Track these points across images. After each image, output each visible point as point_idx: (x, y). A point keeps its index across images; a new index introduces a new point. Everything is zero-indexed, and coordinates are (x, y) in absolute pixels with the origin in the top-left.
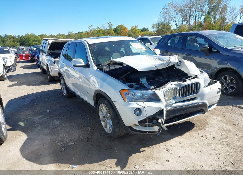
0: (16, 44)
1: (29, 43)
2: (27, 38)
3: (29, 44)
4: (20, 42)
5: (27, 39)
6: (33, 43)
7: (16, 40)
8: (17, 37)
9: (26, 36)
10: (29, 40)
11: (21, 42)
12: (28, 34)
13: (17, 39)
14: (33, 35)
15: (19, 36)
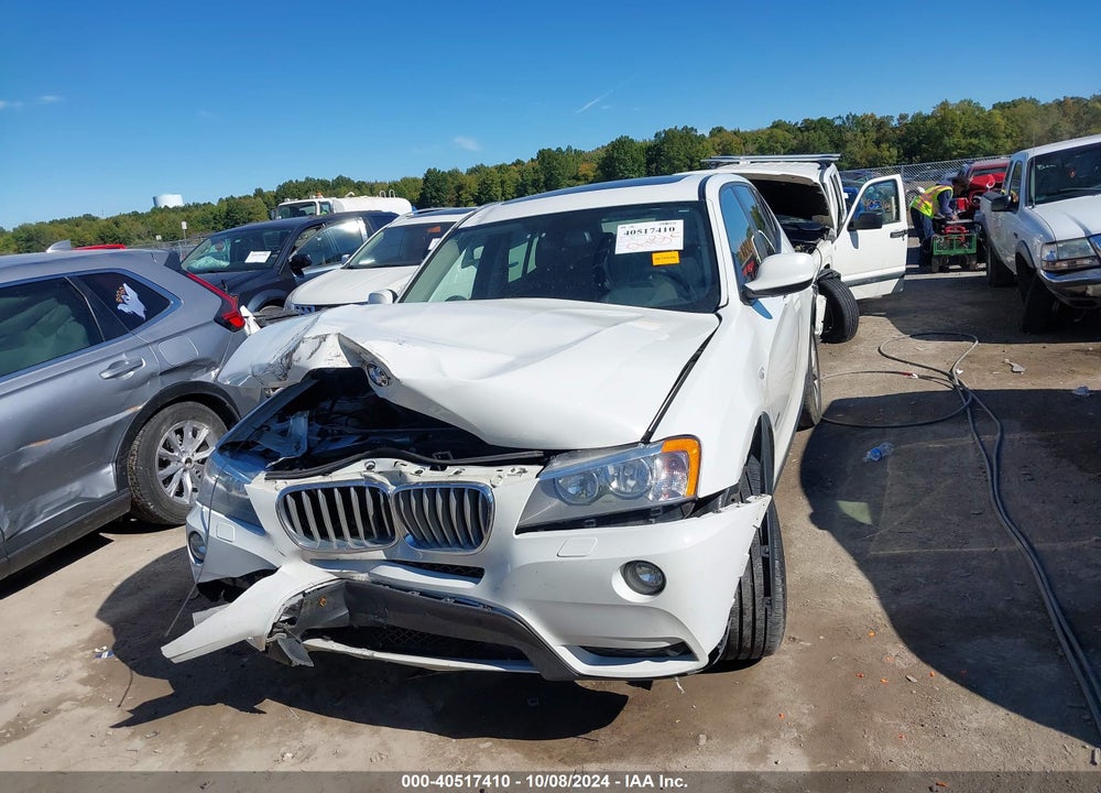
0: (886, 153)
1: (941, 144)
2: (938, 123)
3: (940, 151)
4: (905, 144)
5: (938, 128)
6: (963, 142)
7: (890, 135)
8: (895, 123)
9: (933, 116)
10: (943, 130)
11: (910, 142)
12: (944, 105)
13: (894, 129)
14: (968, 107)
15: (903, 117)
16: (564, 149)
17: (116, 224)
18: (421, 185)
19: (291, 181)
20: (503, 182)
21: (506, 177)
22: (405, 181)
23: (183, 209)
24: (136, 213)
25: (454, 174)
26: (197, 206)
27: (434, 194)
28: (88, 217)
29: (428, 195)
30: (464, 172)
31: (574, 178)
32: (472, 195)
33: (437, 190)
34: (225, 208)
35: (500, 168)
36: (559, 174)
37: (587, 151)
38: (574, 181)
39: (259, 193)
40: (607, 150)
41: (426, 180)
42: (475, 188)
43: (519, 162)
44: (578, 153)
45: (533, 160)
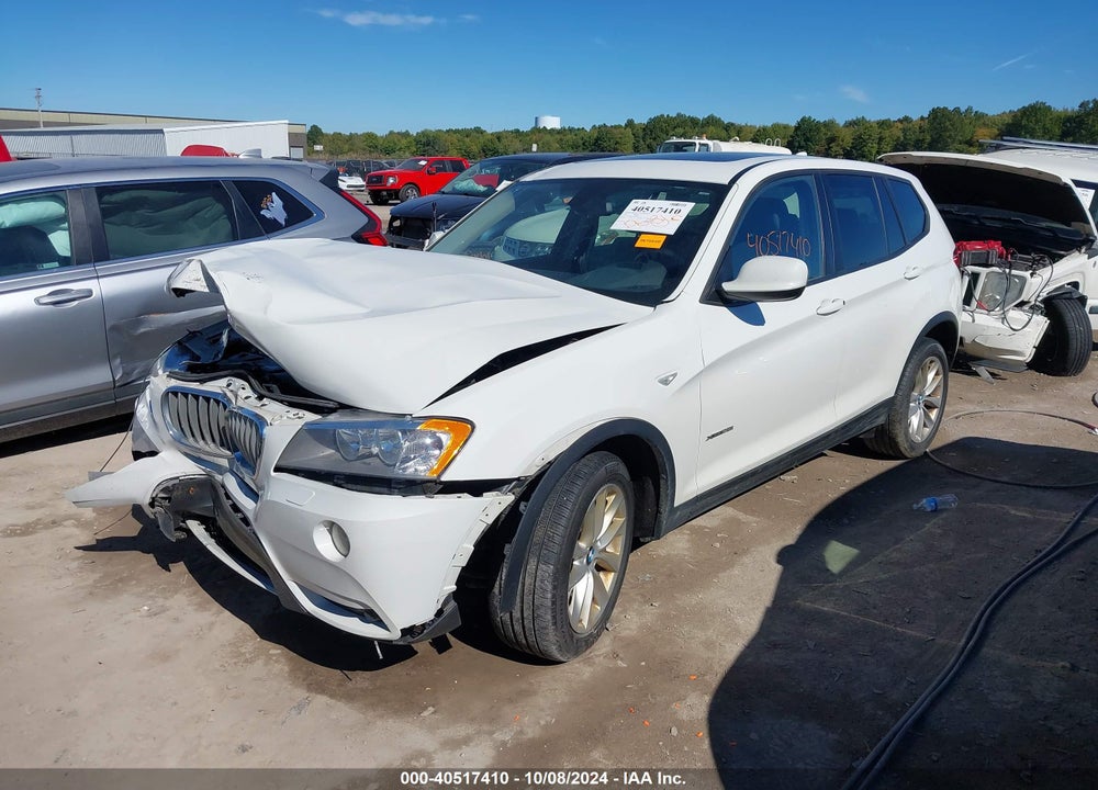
16: (963, 109)
17: (499, 138)
18: (791, 132)
19: (662, 116)
20: (881, 139)
21: (886, 133)
22: (776, 127)
23: (559, 132)
24: (517, 131)
25: (829, 125)
26: (571, 130)
27: (803, 143)
28: (478, 130)
29: (797, 144)
30: (842, 123)
31: (966, 143)
32: (844, 149)
33: (807, 140)
34: (595, 135)
35: (883, 124)
36: (950, 137)
37: (990, 114)
38: (965, 147)
39: (630, 123)
40: (1015, 116)
41: (797, 128)
42: (848, 142)
43: (906, 119)
44: (980, 116)
45: (922, 118)
